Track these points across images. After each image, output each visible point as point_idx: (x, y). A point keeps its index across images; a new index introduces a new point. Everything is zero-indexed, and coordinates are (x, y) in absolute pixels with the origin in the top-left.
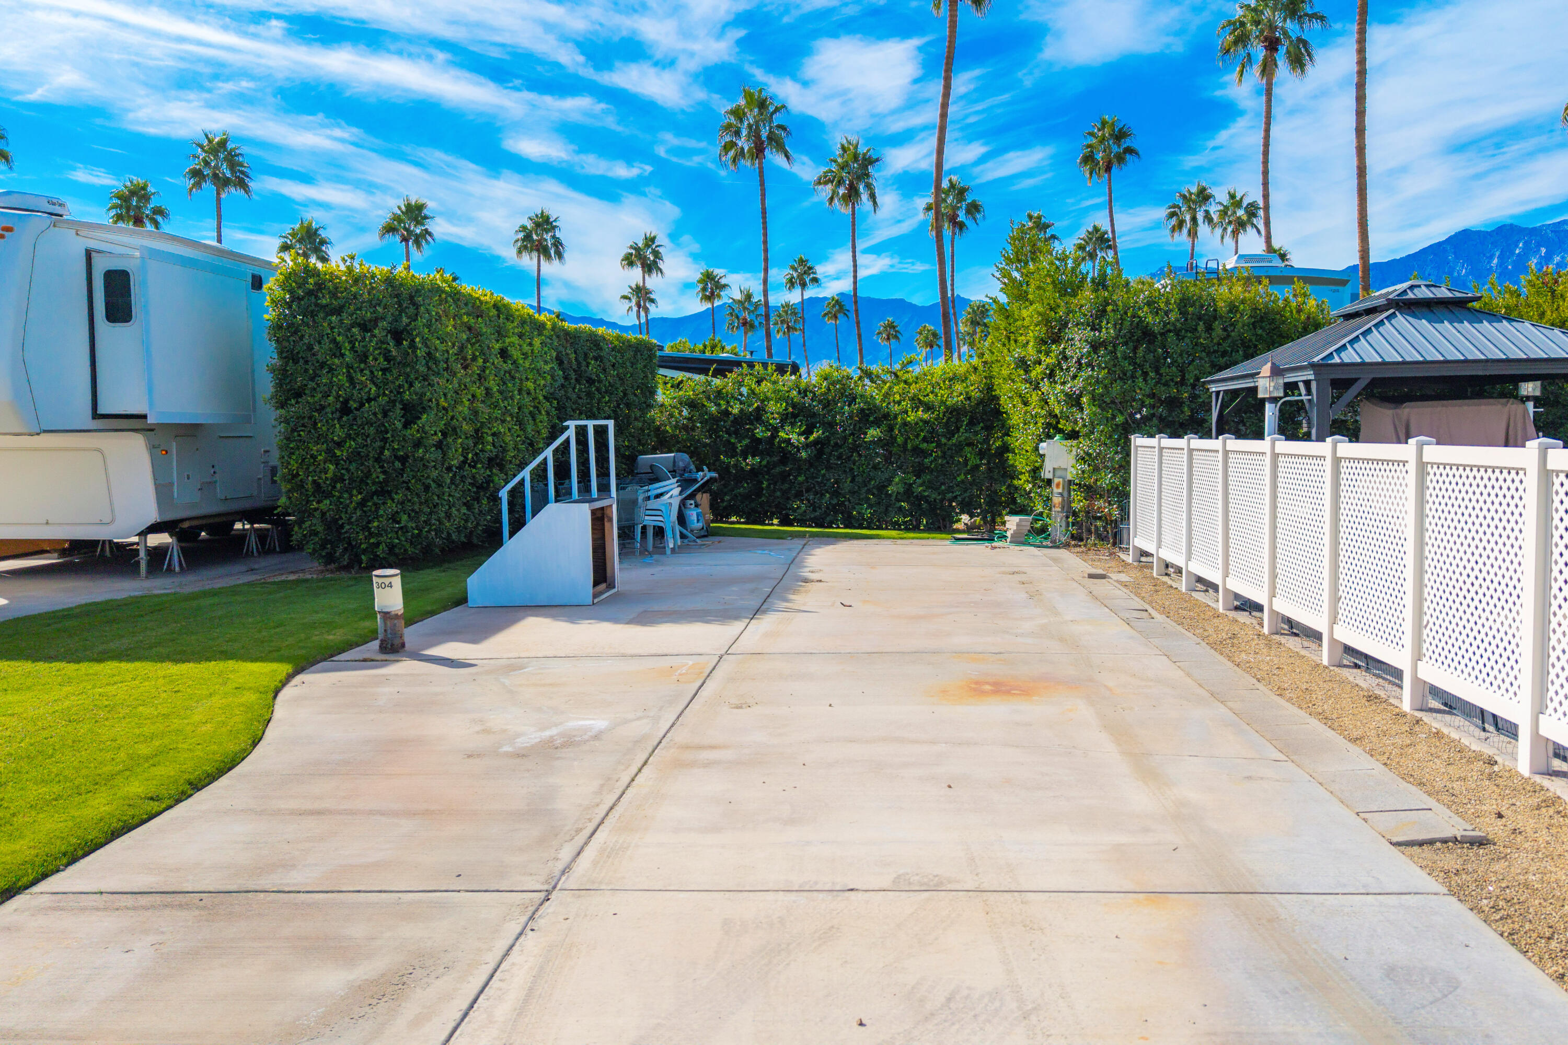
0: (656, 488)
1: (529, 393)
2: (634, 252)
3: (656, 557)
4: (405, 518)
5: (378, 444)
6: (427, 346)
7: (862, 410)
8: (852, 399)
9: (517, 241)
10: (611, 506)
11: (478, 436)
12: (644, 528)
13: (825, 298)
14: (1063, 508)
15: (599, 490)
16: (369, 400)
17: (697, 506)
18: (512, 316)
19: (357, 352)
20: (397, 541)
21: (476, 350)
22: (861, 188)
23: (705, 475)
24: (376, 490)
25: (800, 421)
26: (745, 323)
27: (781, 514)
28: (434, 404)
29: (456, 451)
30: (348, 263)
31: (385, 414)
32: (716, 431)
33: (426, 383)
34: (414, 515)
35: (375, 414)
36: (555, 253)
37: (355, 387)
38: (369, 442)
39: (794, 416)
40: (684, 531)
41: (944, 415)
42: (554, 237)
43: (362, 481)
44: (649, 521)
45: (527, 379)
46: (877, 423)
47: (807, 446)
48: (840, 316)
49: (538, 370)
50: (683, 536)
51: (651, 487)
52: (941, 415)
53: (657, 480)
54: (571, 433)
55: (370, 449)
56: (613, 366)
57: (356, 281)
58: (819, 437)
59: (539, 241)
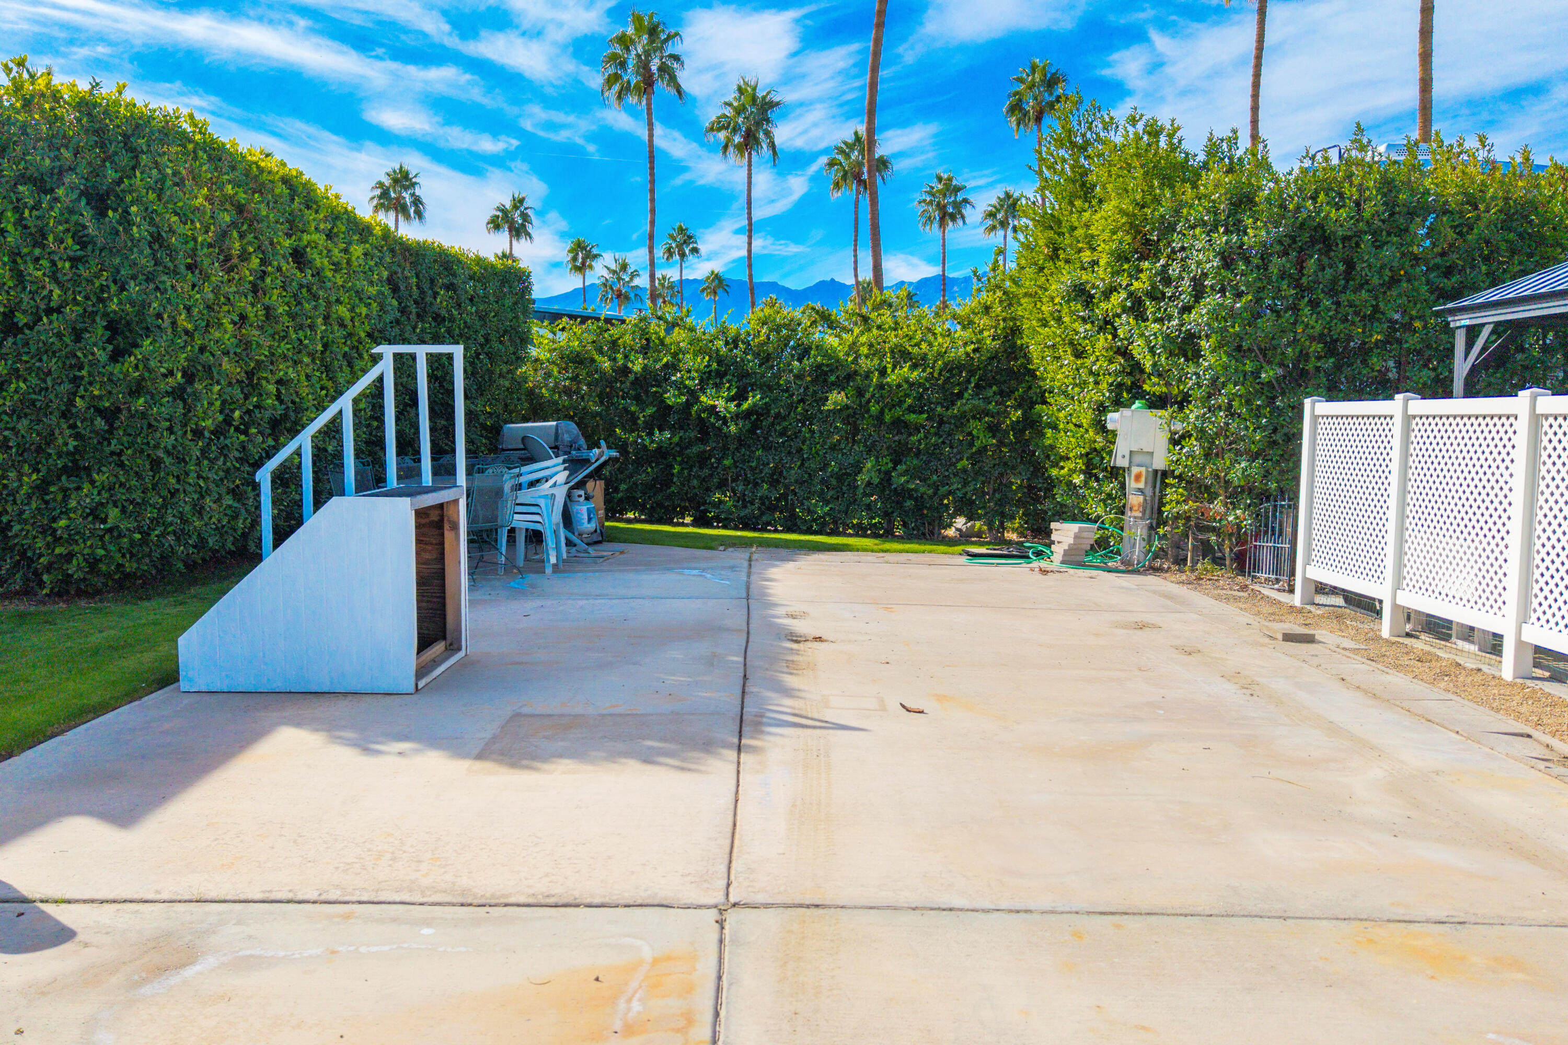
0: (529, 472)
1: (342, 325)
2: (500, 214)
3: (531, 578)
4: (113, 514)
5: (66, 387)
6: (152, 223)
7: (819, 366)
8: (804, 352)
9: (372, 198)
10: (456, 502)
11: (250, 382)
12: (512, 531)
13: (695, 281)
14: (1144, 512)
15: (435, 473)
16: (49, 311)
17: (587, 499)
18: (316, 202)
19: (26, 227)
20: (102, 552)
21: (250, 243)
22: (761, 135)
23: (602, 453)
24: (65, 467)
25: (729, 381)
26: (619, 296)
27: (697, 509)
28: (167, 323)
29: (211, 404)
30: (14, 74)
31: (78, 336)
32: (609, 396)
33: (152, 286)
34: (128, 509)
35: (59, 335)
36: (415, 212)
37: (24, 289)
38: (50, 383)
39: (721, 375)
40: (570, 535)
41: (940, 374)
42: (413, 195)
43: (39, 450)
44: (521, 521)
45: (338, 301)
46: (840, 385)
47: (736, 417)
48: (720, 291)
49: (357, 292)
50: (569, 543)
51: (524, 469)
52: (936, 375)
53: (531, 460)
54: (386, 367)
55: (52, 396)
56: (471, 300)
57: (27, 104)
58: (755, 405)
59: (397, 199)
